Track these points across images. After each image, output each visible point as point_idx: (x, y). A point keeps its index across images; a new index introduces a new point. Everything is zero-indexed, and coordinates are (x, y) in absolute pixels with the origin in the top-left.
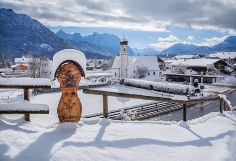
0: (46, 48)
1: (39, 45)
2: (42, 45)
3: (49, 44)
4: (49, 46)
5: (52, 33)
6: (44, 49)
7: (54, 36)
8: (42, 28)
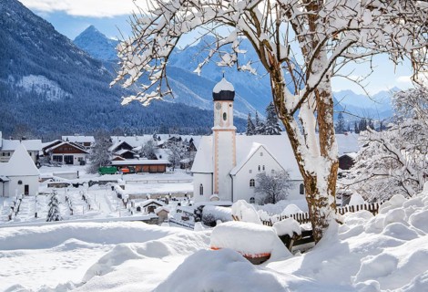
0: (39, 91)
1: (17, 80)
2: (29, 82)
3: (50, 78)
4: (49, 83)
5: (61, 38)
6: (33, 95)
7: (68, 48)
8: (25, 19)
